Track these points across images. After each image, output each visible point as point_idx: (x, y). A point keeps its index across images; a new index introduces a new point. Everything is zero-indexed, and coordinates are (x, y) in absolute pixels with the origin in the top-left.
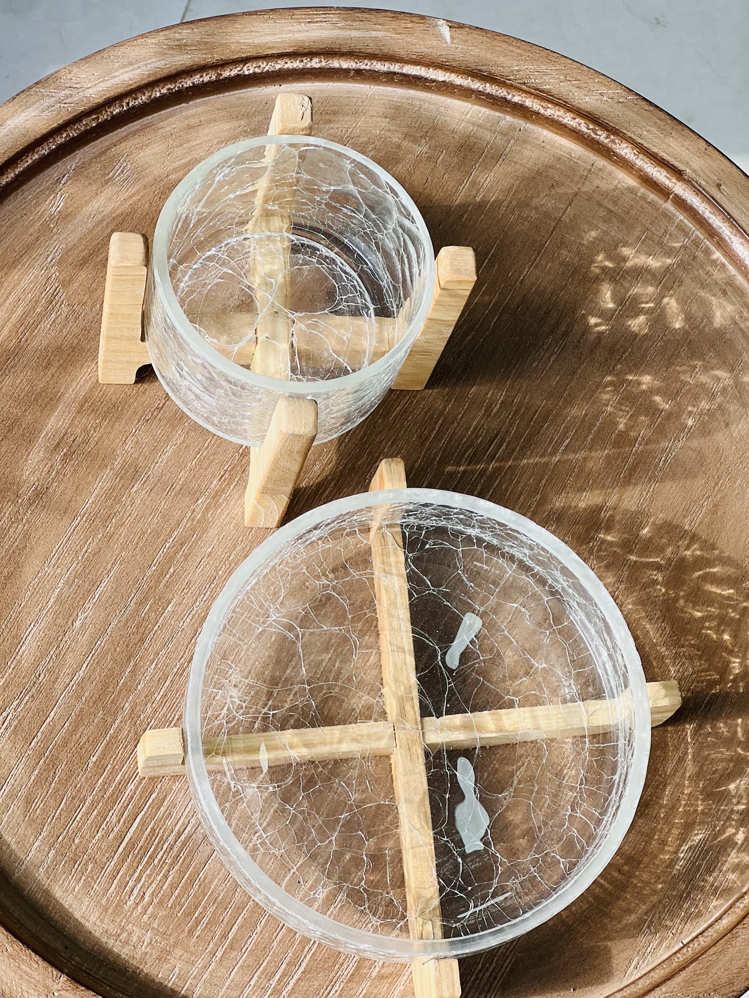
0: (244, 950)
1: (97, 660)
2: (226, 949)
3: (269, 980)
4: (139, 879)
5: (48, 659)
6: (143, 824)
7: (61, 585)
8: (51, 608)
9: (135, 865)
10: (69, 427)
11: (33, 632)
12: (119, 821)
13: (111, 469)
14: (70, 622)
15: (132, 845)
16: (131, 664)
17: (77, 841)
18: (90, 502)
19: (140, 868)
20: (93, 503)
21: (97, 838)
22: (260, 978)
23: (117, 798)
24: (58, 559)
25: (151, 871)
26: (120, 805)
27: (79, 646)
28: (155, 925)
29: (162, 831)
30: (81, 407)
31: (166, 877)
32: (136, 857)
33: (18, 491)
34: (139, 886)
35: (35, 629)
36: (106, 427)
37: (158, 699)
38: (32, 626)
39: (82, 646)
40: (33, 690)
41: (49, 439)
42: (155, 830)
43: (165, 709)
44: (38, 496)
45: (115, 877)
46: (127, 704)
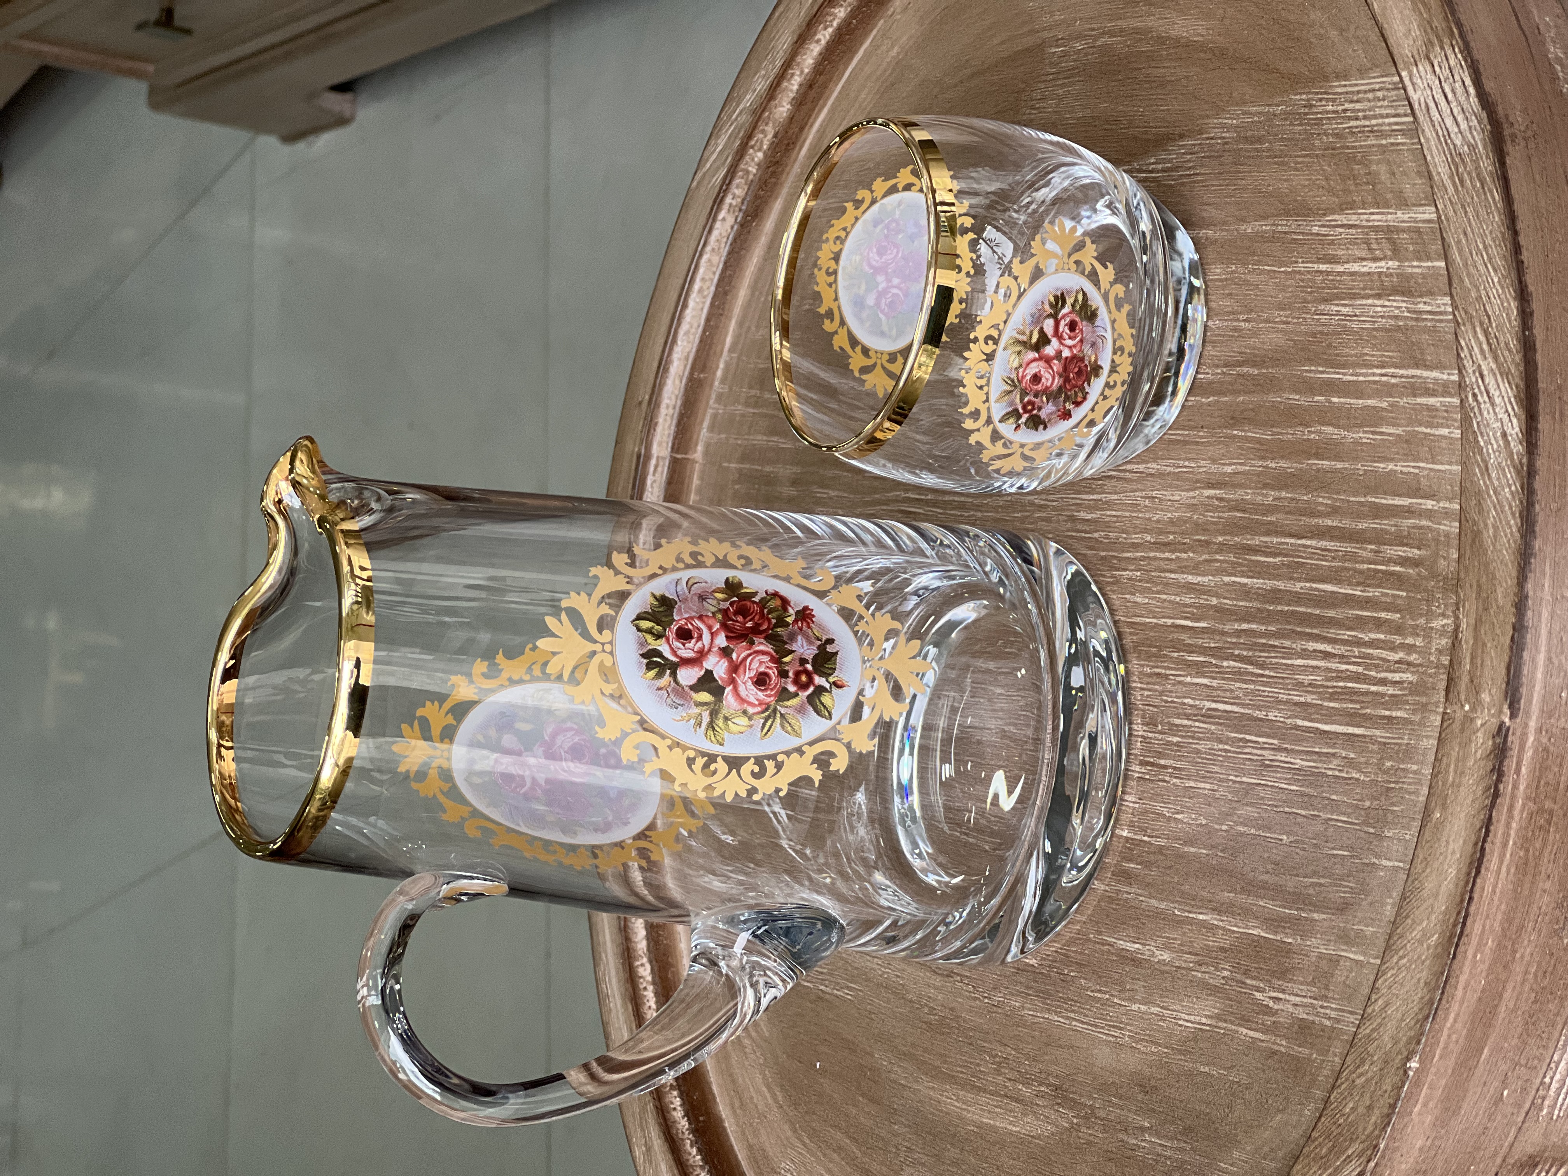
0: (1417, 471)
1: (1193, 903)
2: (1422, 498)
3: (1437, 410)
4: (1383, 682)
5: (1207, 976)
6: (1331, 716)
7: (1135, 1007)
8: (1158, 1006)
9: (1369, 698)
10: (999, 1095)
11: (1187, 1017)
12: (1333, 755)
13: (1024, 1008)
14: (1167, 968)
15: (1353, 718)
16: (1186, 849)
17: (1368, 804)
18: (1056, 1018)
19: (1373, 688)
20: (1056, 1013)
21: (1357, 776)
22: (1439, 426)
23: (1313, 774)
24: (1114, 1027)
25: (1370, 670)
26: (1319, 765)
27: (1185, 939)
28: (1422, 621)
29: (1329, 684)
30: (979, 1089)
31: (1372, 644)
32: (1363, 702)
33: (1068, 1129)
34: (1390, 676)
35: (1183, 1016)
36: (990, 1042)
37: (1208, 786)
38: (1180, 1022)
39: (1184, 934)
40: (1238, 977)
41: (1015, 1117)
42: (1331, 694)
43: (1217, 769)
44: (1064, 1098)
45: (1389, 718)
46: (1224, 828)
